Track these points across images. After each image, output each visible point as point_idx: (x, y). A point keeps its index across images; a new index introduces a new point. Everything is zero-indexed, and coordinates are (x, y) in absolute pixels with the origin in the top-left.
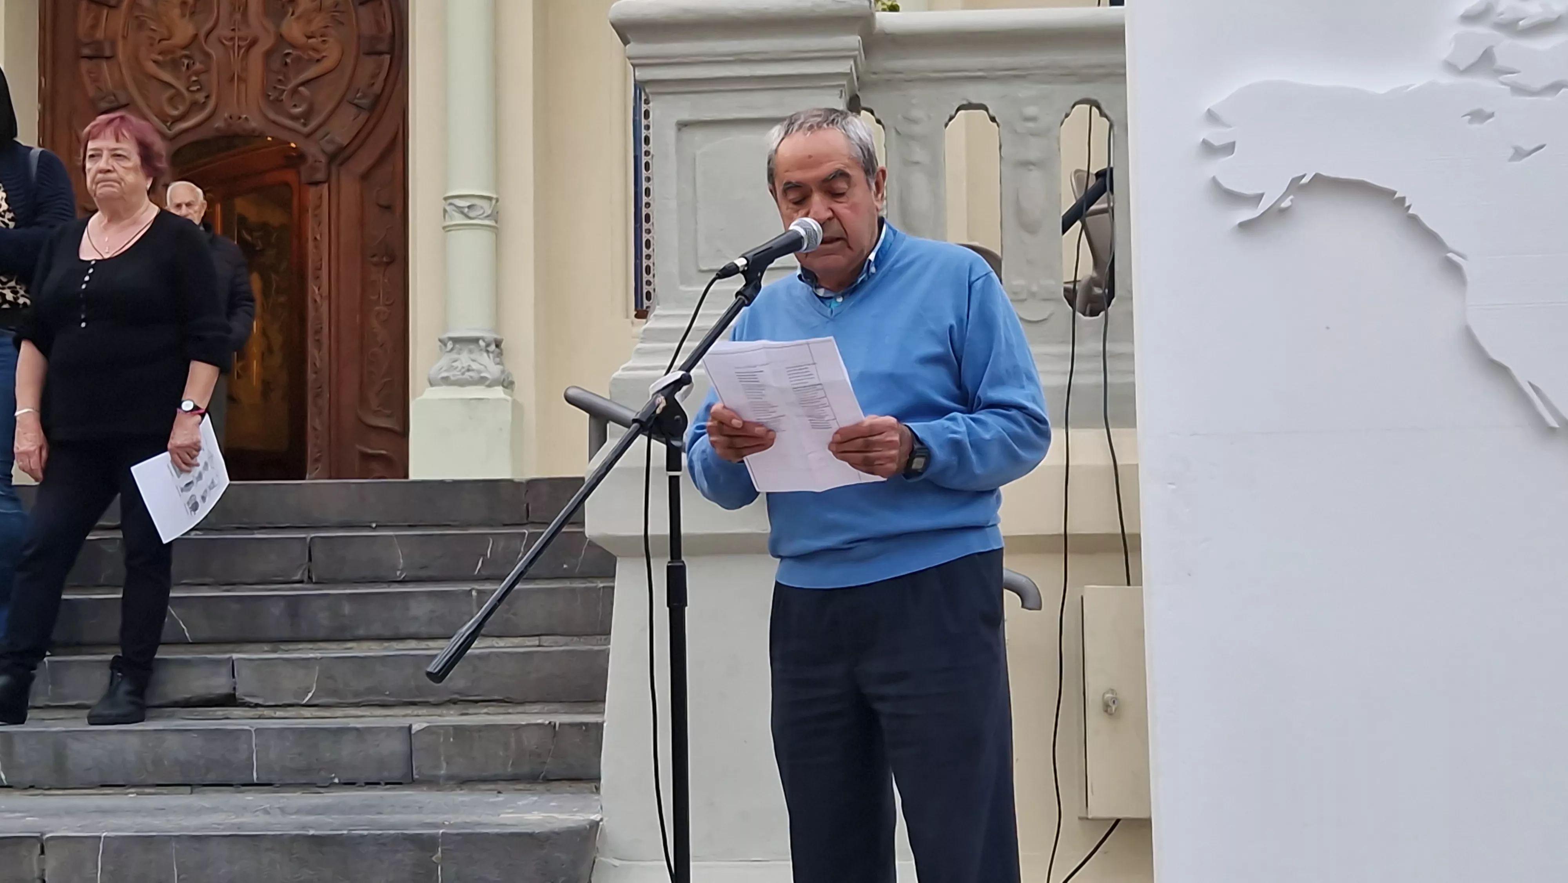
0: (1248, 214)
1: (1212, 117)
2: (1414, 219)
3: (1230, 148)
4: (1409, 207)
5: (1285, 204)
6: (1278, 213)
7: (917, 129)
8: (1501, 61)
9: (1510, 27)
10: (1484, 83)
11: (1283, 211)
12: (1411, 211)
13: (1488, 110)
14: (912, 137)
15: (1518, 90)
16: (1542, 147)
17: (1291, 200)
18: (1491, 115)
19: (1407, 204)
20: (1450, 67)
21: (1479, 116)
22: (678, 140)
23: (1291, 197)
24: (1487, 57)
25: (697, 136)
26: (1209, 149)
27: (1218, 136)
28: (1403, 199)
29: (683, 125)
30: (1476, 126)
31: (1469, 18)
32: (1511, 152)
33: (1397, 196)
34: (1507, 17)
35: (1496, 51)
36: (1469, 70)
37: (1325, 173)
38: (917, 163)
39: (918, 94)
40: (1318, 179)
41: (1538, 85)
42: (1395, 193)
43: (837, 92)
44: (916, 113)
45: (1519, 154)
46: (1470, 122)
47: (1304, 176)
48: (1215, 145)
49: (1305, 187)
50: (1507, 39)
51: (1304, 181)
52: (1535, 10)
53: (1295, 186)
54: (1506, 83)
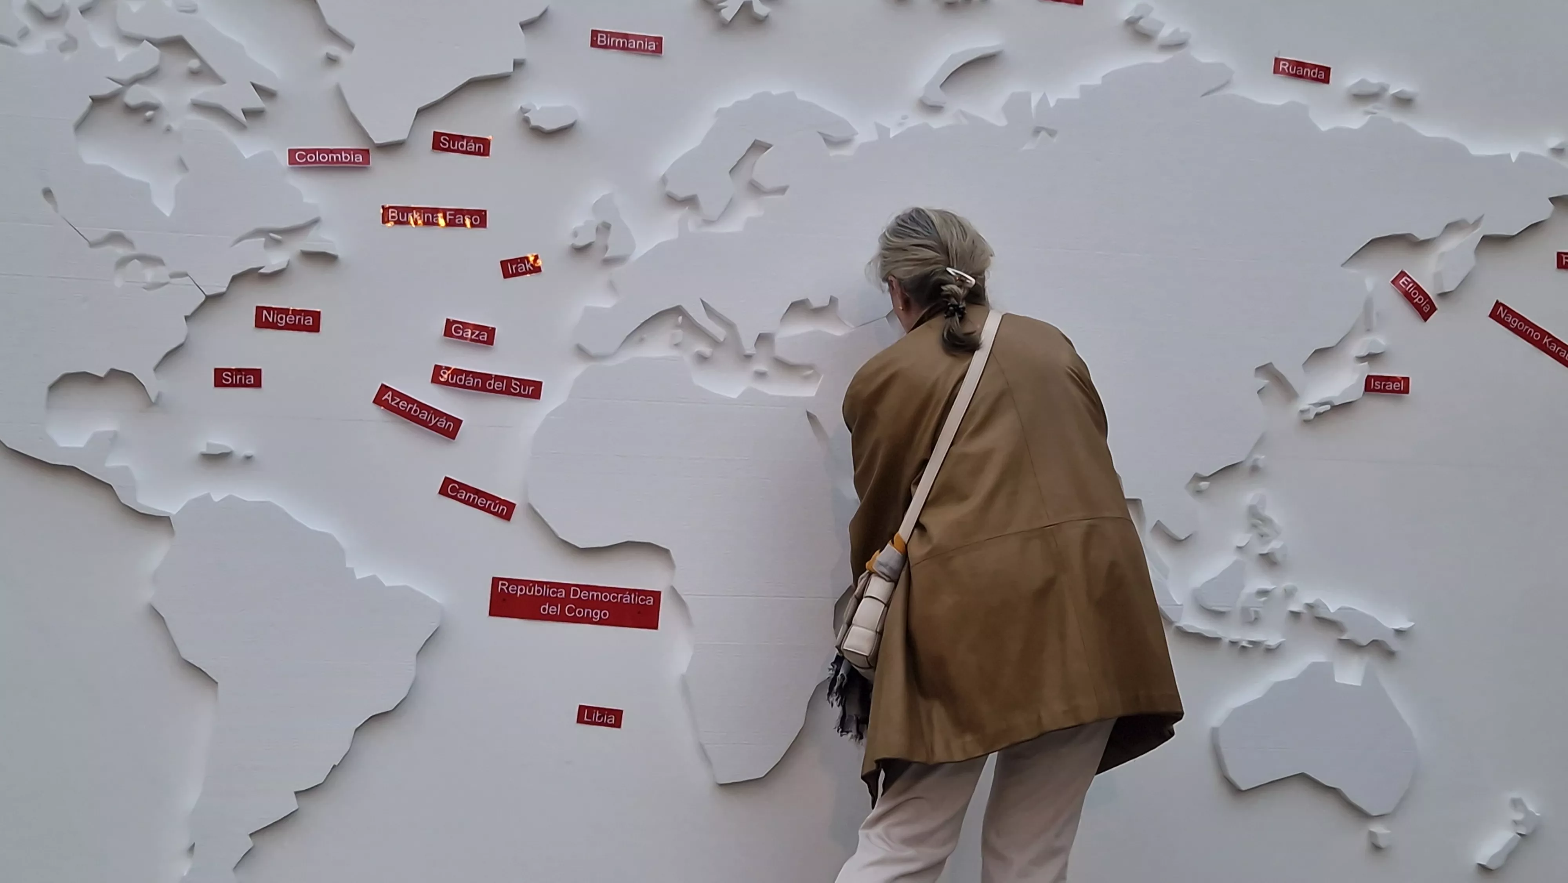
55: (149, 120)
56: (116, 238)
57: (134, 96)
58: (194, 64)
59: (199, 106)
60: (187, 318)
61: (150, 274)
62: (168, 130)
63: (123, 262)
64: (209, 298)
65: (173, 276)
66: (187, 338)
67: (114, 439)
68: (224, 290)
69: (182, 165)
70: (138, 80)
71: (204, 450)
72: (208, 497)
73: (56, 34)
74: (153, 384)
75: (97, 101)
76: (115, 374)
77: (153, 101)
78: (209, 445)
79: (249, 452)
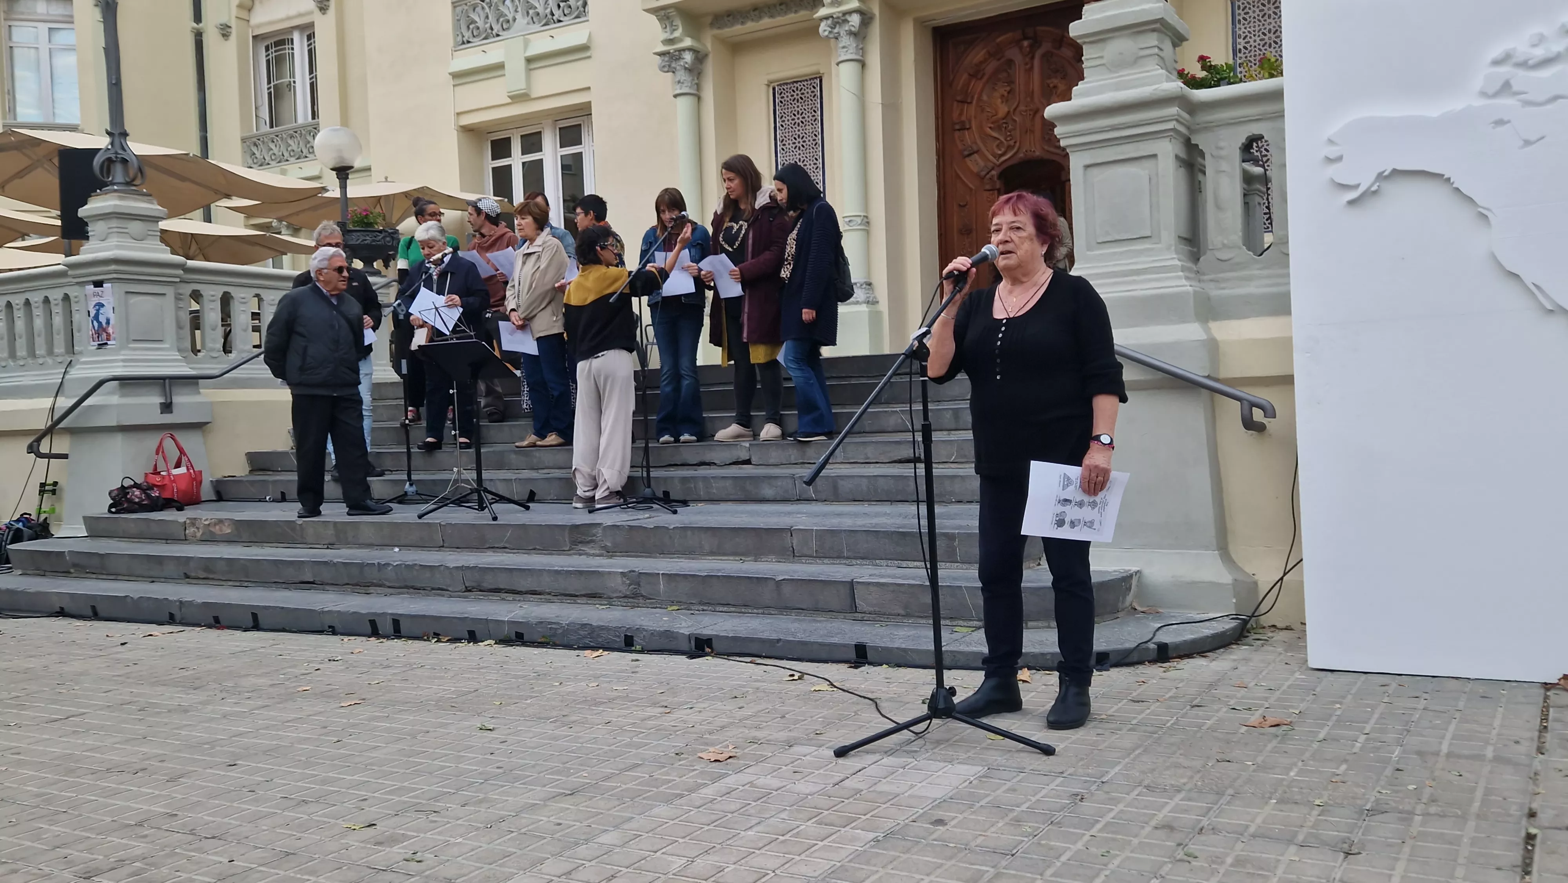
0: (1353, 195)
1: (1331, 142)
2: (1457, 189)
3: (1340, 159)
4: (1453, 183)
5: (1374, 188)
6: (1370, 194)
7: (1223, 153)
8: (1516, 87)
9: (1524, 65)
10: (1507, 101)
11: (1375, 192)
12: (1455, 186)
13: (1506, 119)
14: (1221, 157)
15: (1527, 103)
16: (1542, 138)
17: (1378, 186)
18: (1509, 122)
19: (1452, 181)
20: (1484, 94)
21: (1500, 122)
22: (1085, 174)
23: (1378, 184)
24: (1507, 85)
25: (1095, 171)
26: (1329, 160)
27: (1333, 152)
28: (1449, 179)
29: (1087, 167)
30: (1499, 129)
31: (1496, 63)
32: (1522, 143)
33: (1445, 177)
34: (1521, 59)
35: (1512, 82)
36: (1496, 95)
37: (1399, 168)
38: (1224, 171)
39: (1224, 133)
40: (1395, 172)
41: (1541, 98)
42: (1443, 175)
43: (1168, 139)
44: (1222, 144)
45: (1527, 143)
46: (1494, 128)
47: (1384, 172)
48: (1331, 157)
49: (1387, 177)
50: (1521, 73)
51: (1386, 174)
52: (1539, 53)
53: (1380, 177)
54: (1518, 100)
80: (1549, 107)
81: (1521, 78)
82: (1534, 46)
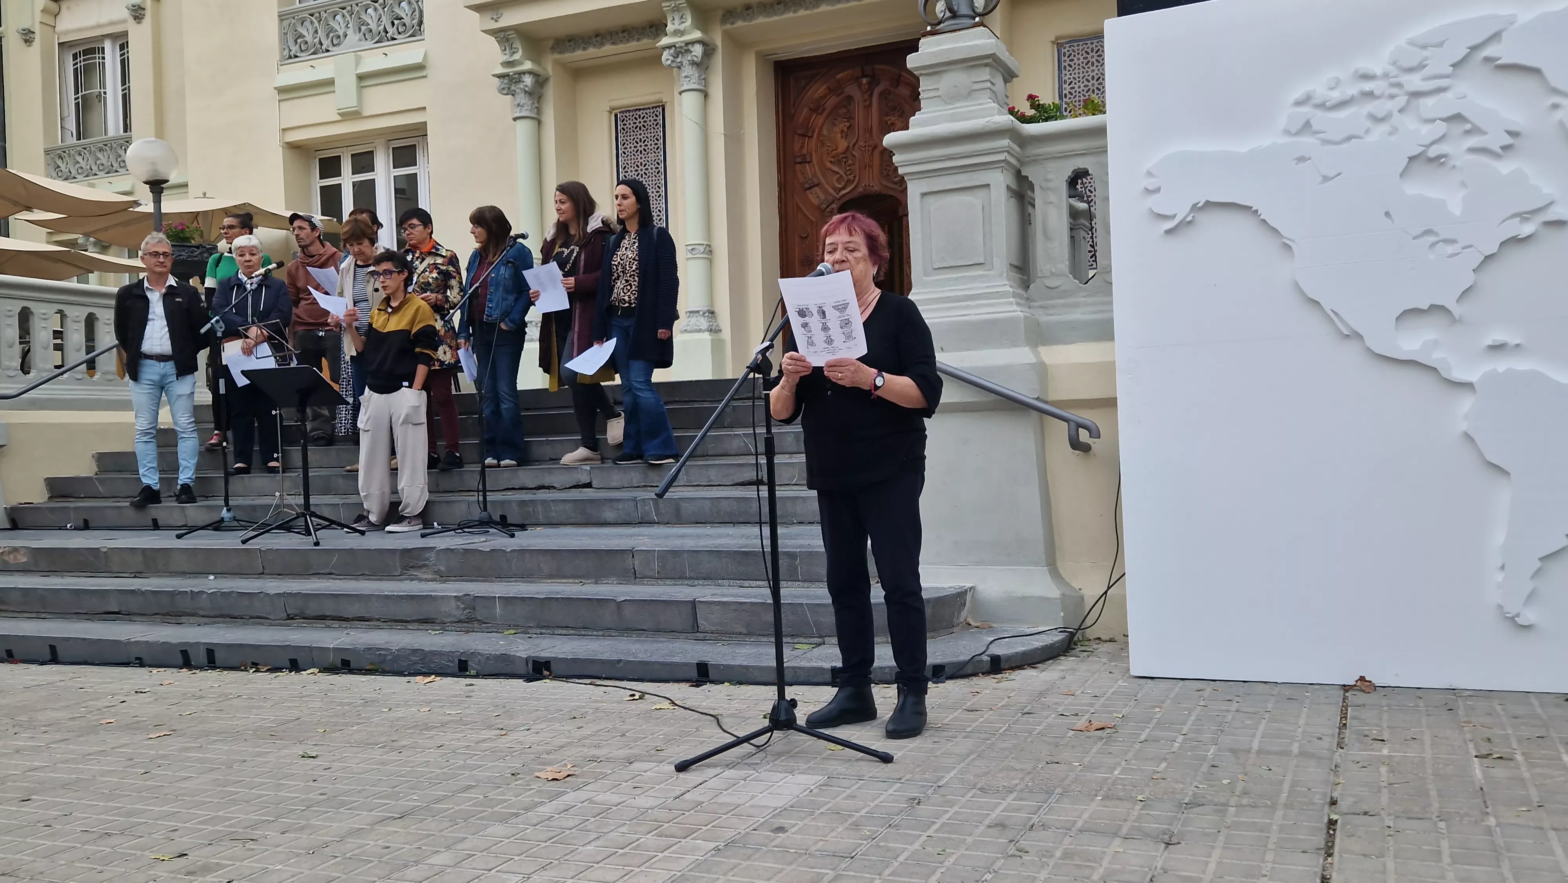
0: (1170, 225)
1: (1149, 174)
2: (1264, 221)
3: (1158, 190)
5: (1189, 218)
6: (1185, 224)
7: (1051, 185)
8: (1315, 126)
9: (1322, 106)
10: (1307, 140)
11: (1190, 222)
12: (1261, 217)
13: (1307, 156)
14: (1049, 189)
15: (1326, 142)
16: (1340, 174)
17: (1193, 217)
18: (1310, 159)
19: (1259, 213)
20: (1287, 132)
21: (1302, 159)
22: (921, 201)
23: (1192, 214)
24: (1307, 125)
25: (931, 199)
26: (1148, 192)
27: (1151, 184)
28: (1256, 211)
29: (924, 195)
30: (1301, 165)
31: (1299, 103)
32: (1321, 178)
33: (1253, 210)
34: (1319, 101)
35: (1312, 122)
36: (1298, 133)
37: (1211, 200)
38: (1051, 203)
39: (1051, 165)
40: (1208, 204)
41: (1338, 138)
42: (1252, 208)
43: (1000, 170)
44: (1050, 176)
45: (1326, 179)
46: (1297, 164)
47: (1198, 203)
48: (1150, 188)
49: (1200, 208)
50: (1320, 113)
51: (1199, 205)
52: (1336, 95)
53: (1195, 208)
54: (1318, 139)
55: (1443, 163)
56: (1428, 232)
57: (1432, 152)
58: (1468, 126)
59: (1472, 150)
60: (1474, 270)
61: (1450, 249)
62: (1454, 167)
63: (1433, 245)
64: (1485, 257)
65: (1463, 248)
66: (1475, 282)
67: (1436, 343)
68: (1496, 251)
69: (1463, 184)
70: (1434, 143)
71: (1490, 343)
72: (1495, 370)
73: (1384, 128)
74: (1456, 310)
75: (1411, 159)
76: (1433, 307)
77: (1443, 152)
78: (1494, 341)
79: (1518, 342)
80: (1345, 146)
81: (1320, 119)
82: (1332, 89)
